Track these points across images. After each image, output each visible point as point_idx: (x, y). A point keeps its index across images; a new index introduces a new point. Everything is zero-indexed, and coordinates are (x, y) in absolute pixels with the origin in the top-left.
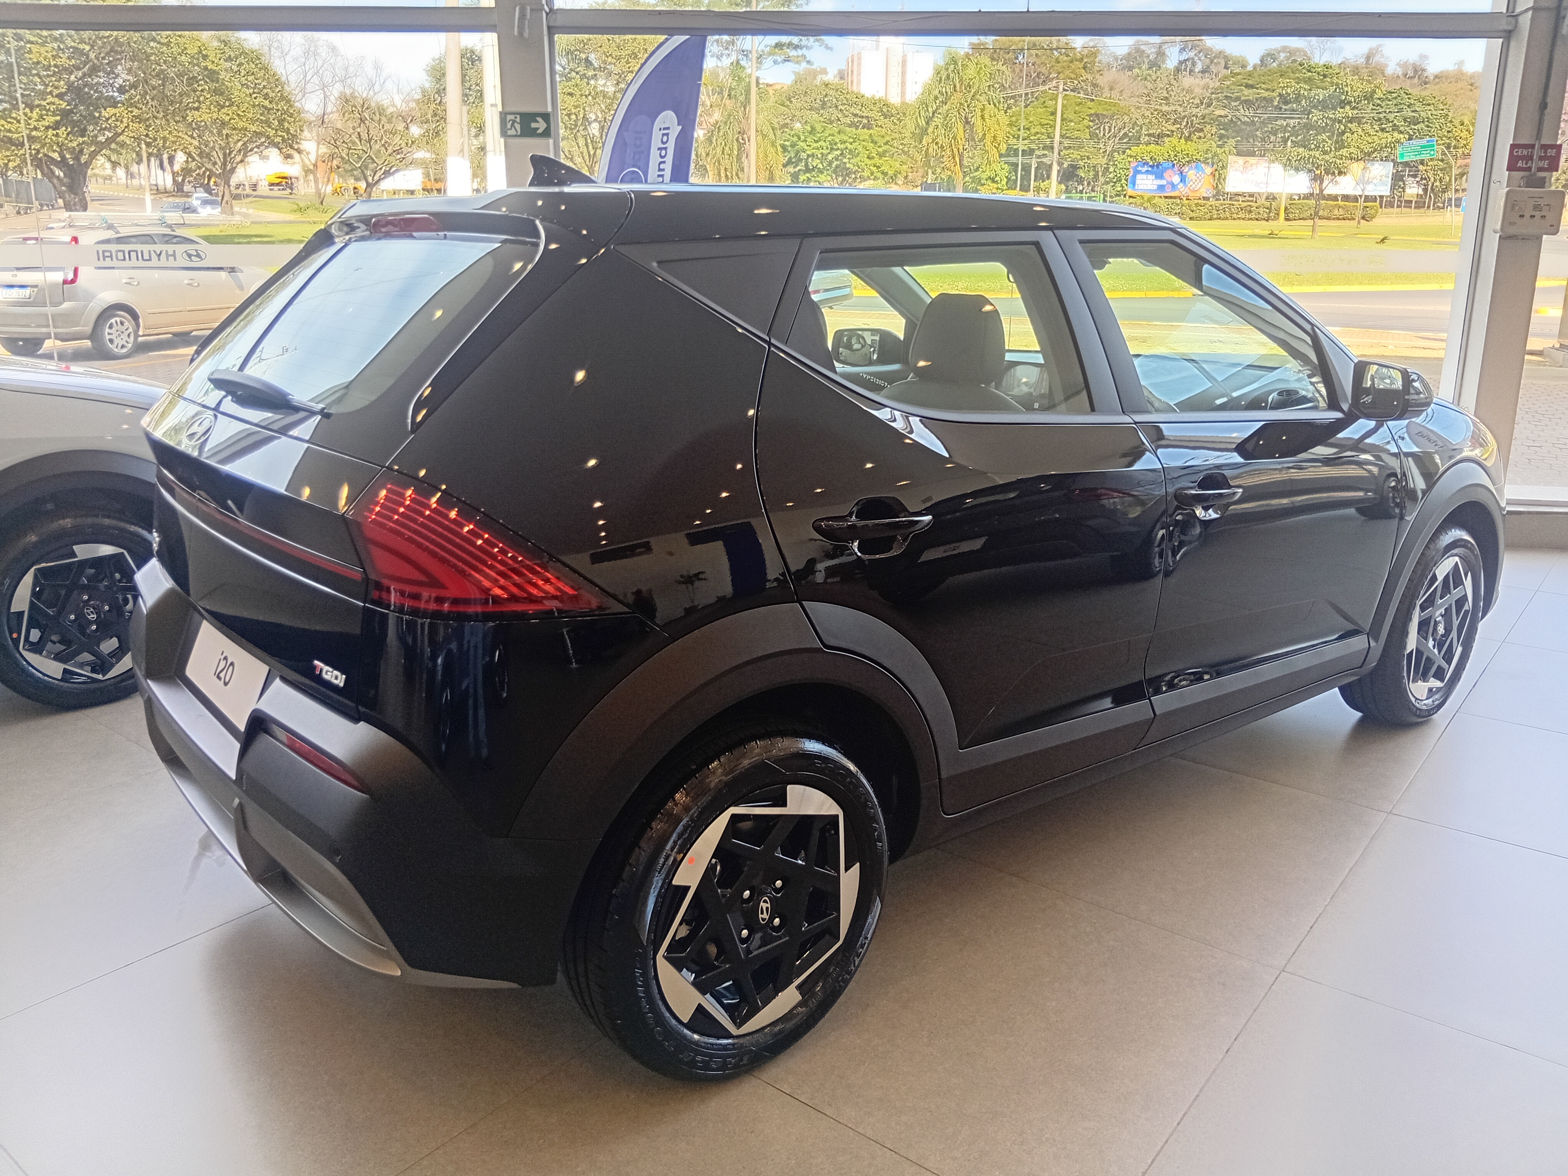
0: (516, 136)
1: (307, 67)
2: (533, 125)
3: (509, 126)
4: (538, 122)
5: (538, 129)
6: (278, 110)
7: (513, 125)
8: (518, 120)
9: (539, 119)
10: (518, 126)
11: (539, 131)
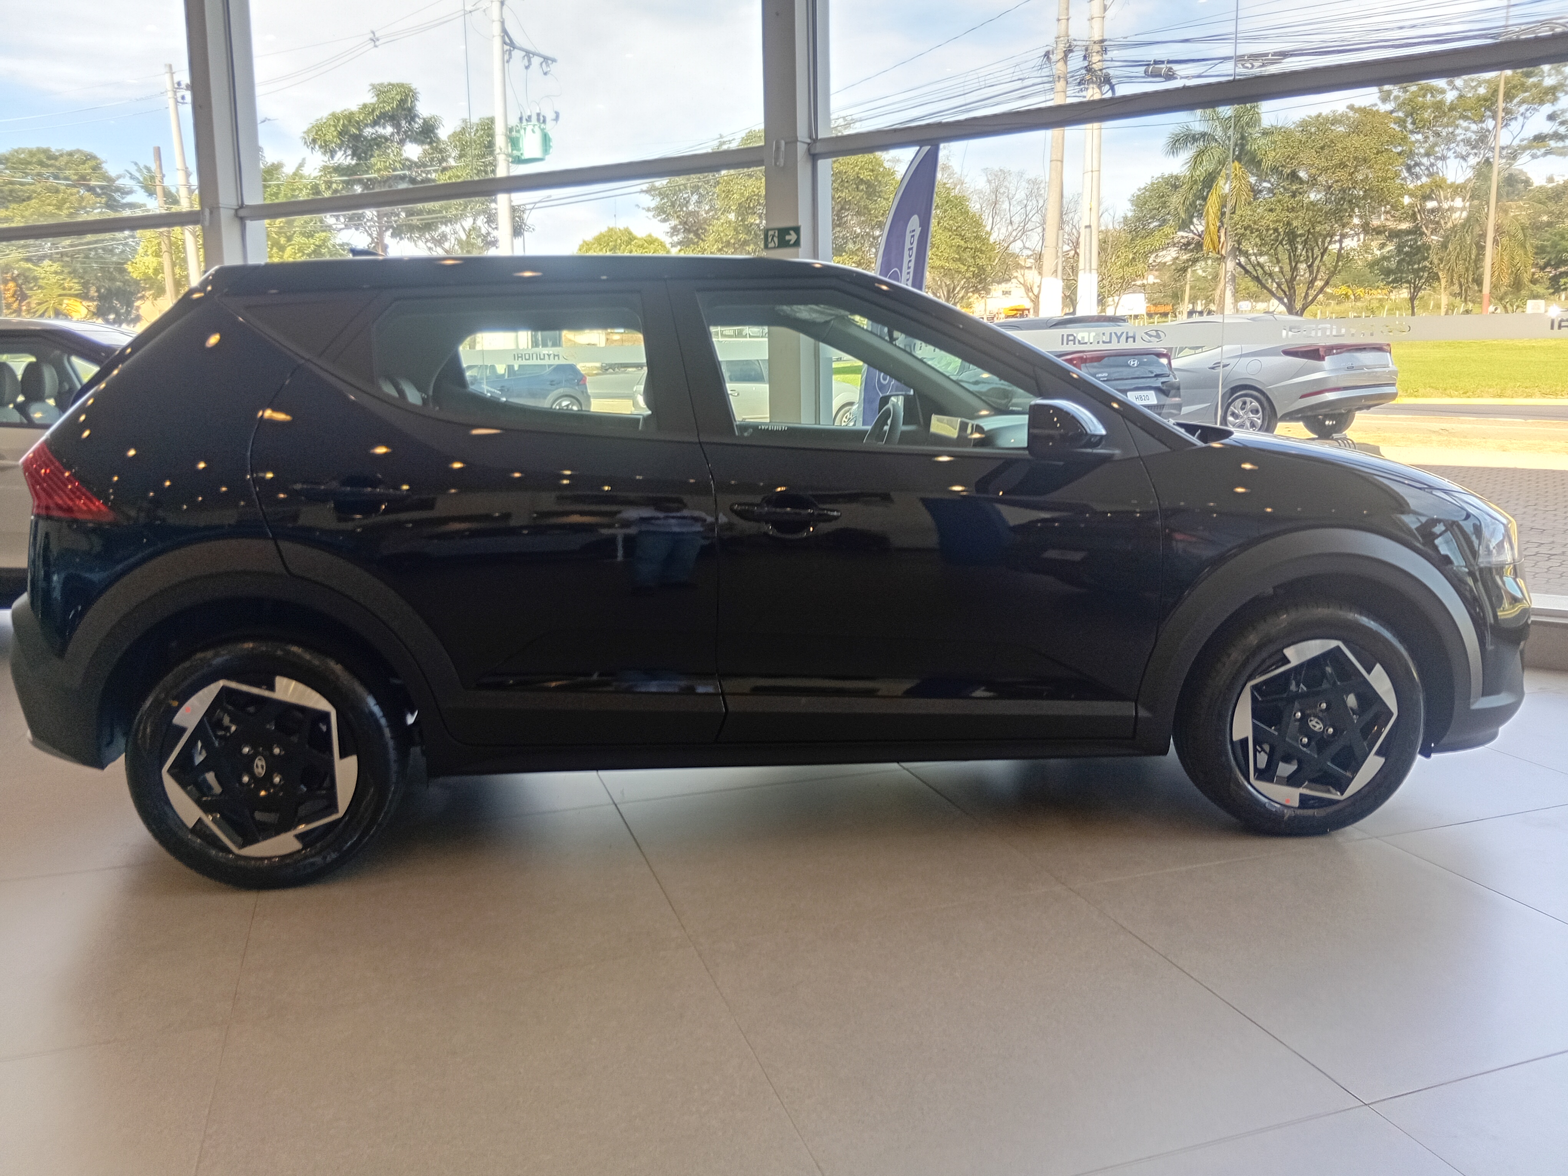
0: (774, 248)
1: (1029, 208)
2: (787, 238)
3: (770, 240)
4: (790, 234)
5: (790, 241)
6: (972, 249)
7: (772, 239)
8: (776, 234)
9: (792, 232)
10: (776, 240)
11: (792, 242)
